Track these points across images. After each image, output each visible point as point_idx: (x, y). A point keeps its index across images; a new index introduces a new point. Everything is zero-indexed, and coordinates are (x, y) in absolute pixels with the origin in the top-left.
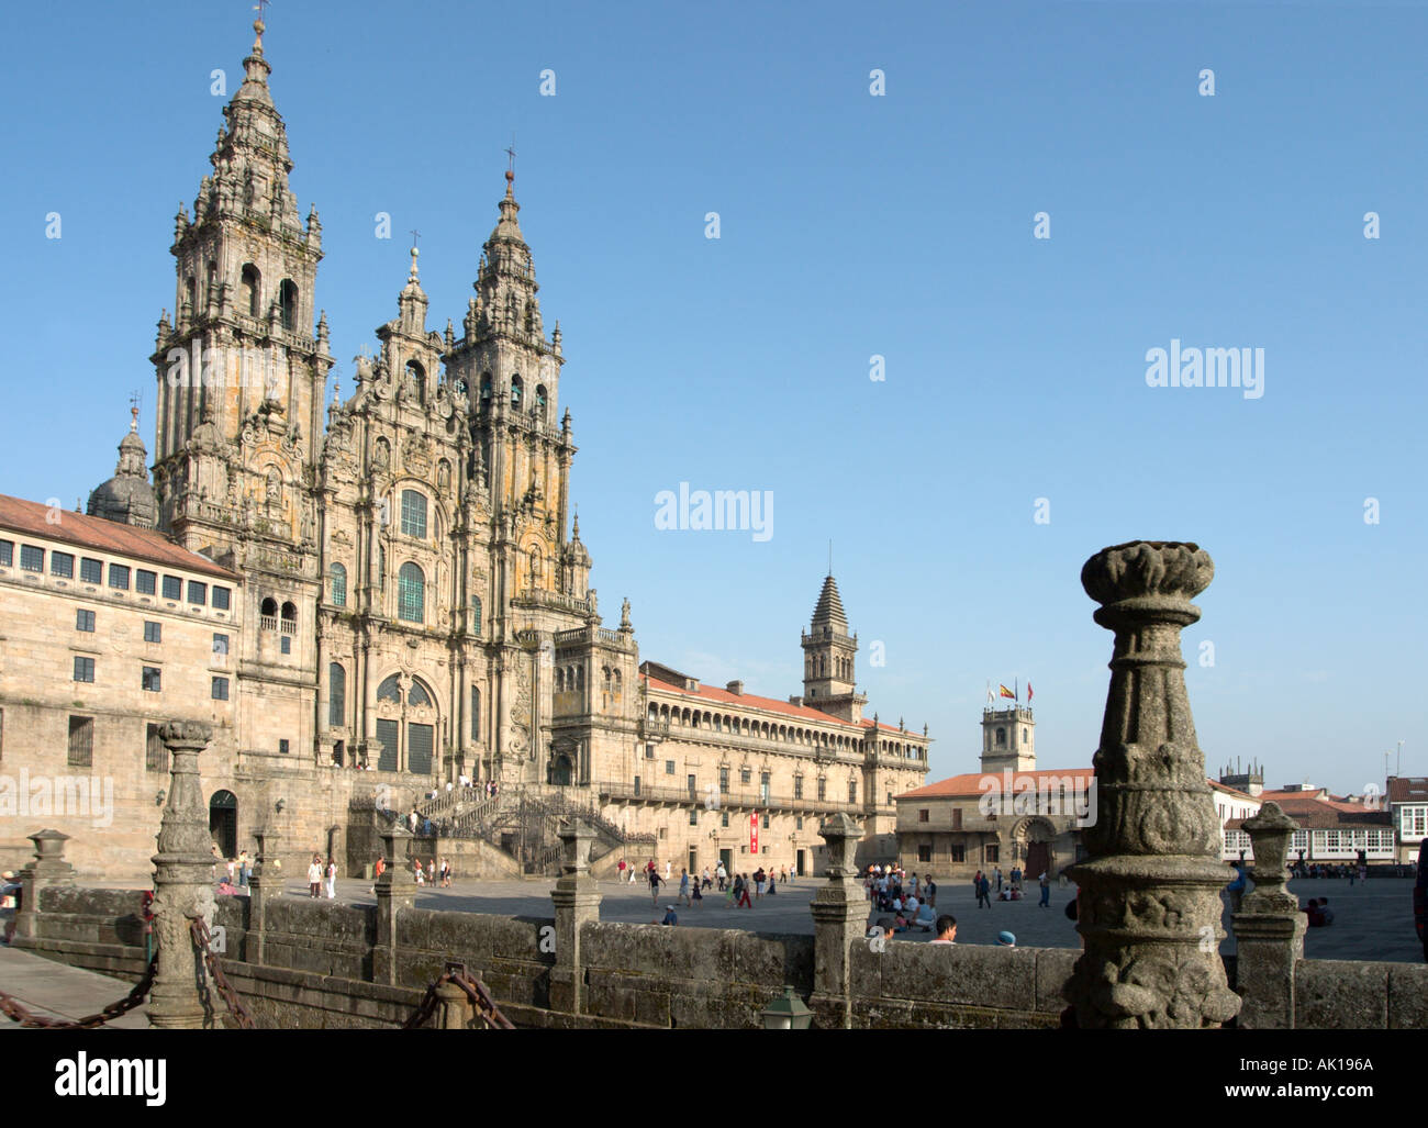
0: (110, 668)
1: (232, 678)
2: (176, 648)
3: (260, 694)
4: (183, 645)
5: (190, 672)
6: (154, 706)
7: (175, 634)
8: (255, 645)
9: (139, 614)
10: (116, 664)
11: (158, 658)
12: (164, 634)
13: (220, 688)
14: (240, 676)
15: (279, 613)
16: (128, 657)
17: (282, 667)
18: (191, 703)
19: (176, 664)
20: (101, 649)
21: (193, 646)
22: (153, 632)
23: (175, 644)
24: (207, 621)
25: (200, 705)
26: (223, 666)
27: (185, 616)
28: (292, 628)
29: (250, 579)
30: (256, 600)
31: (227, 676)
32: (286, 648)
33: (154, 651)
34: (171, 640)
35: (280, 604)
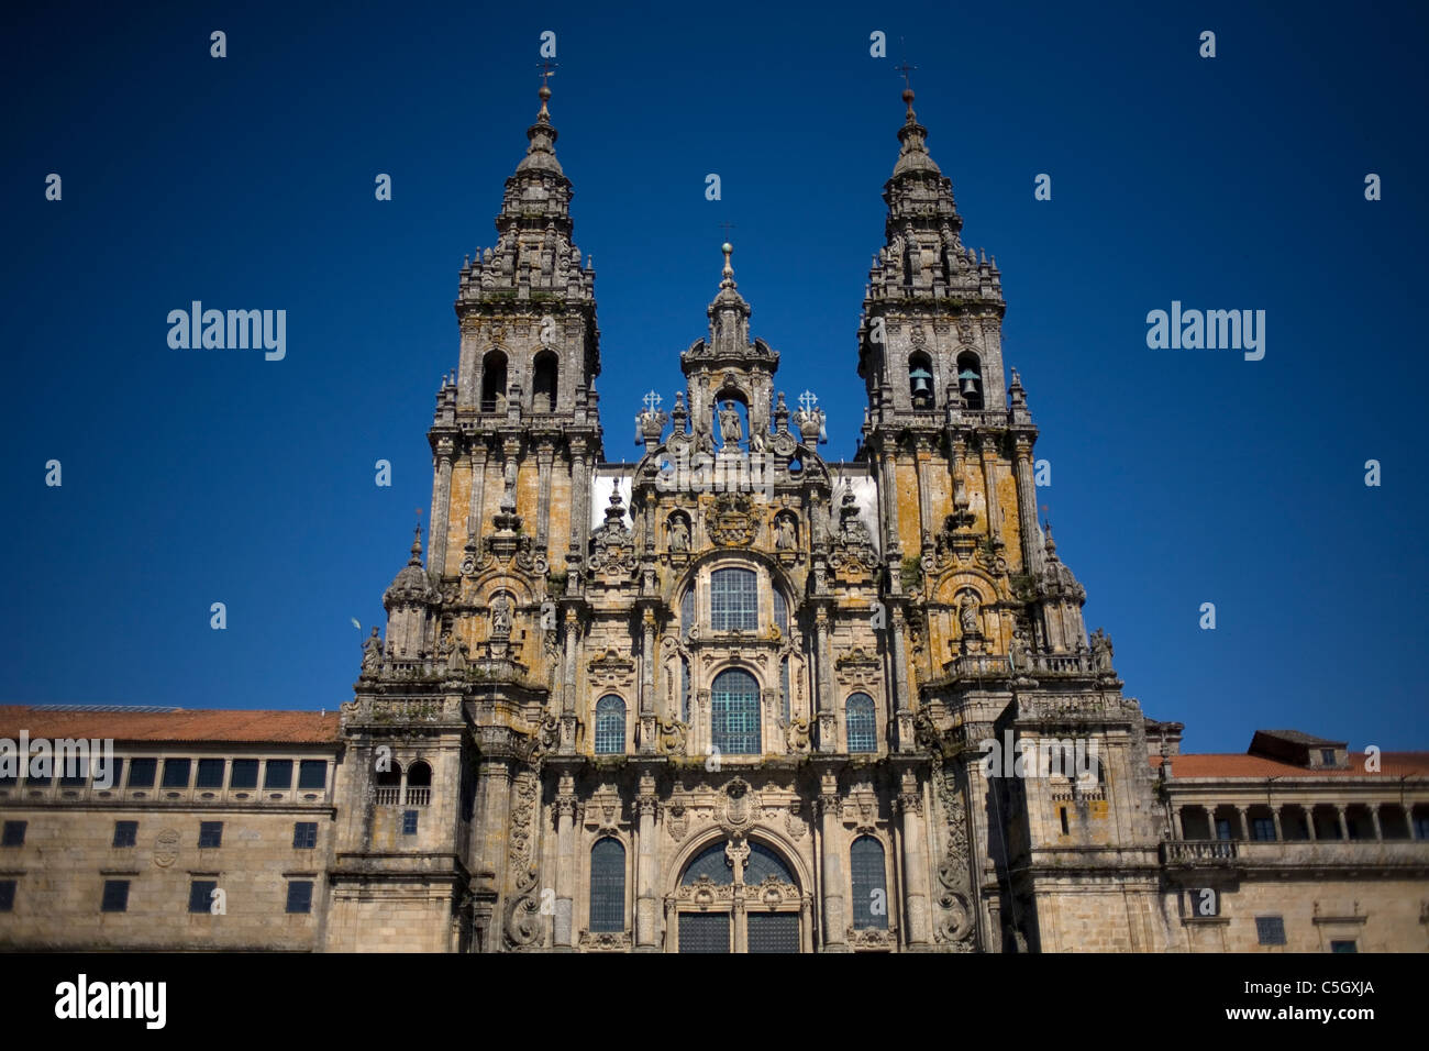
0: (147, 889)
1: (319, 882)
2: (240, 850)
3: (364, 898)
4: (251, 845)
5: (257, 879)
6: (201, 932)
7: (241, 832)
8: (362, 828)
9: (193, 815)
10: (158, 880)
11: (214, 867)
12: (227, 835)
13: (298, 898)
14: (333, 878)
15: (404, 780)
16: (175, 871)
17: (402, 855)
18: (253, 922)
19: (239, 873)
20: (139, 866)
21: (265, 845)
22: (211, 835)
23: (241, 845)
24: (292, 808)
25: (268, 924)
26: (307, 867)
27: (258, 808)
28: (425, 798)
29: (357, 741)
30: (366, 767)
31: (312, 879)
32: (410, 824)
33: (211, 858)
34: (235, 842)
35: (404, 768)
